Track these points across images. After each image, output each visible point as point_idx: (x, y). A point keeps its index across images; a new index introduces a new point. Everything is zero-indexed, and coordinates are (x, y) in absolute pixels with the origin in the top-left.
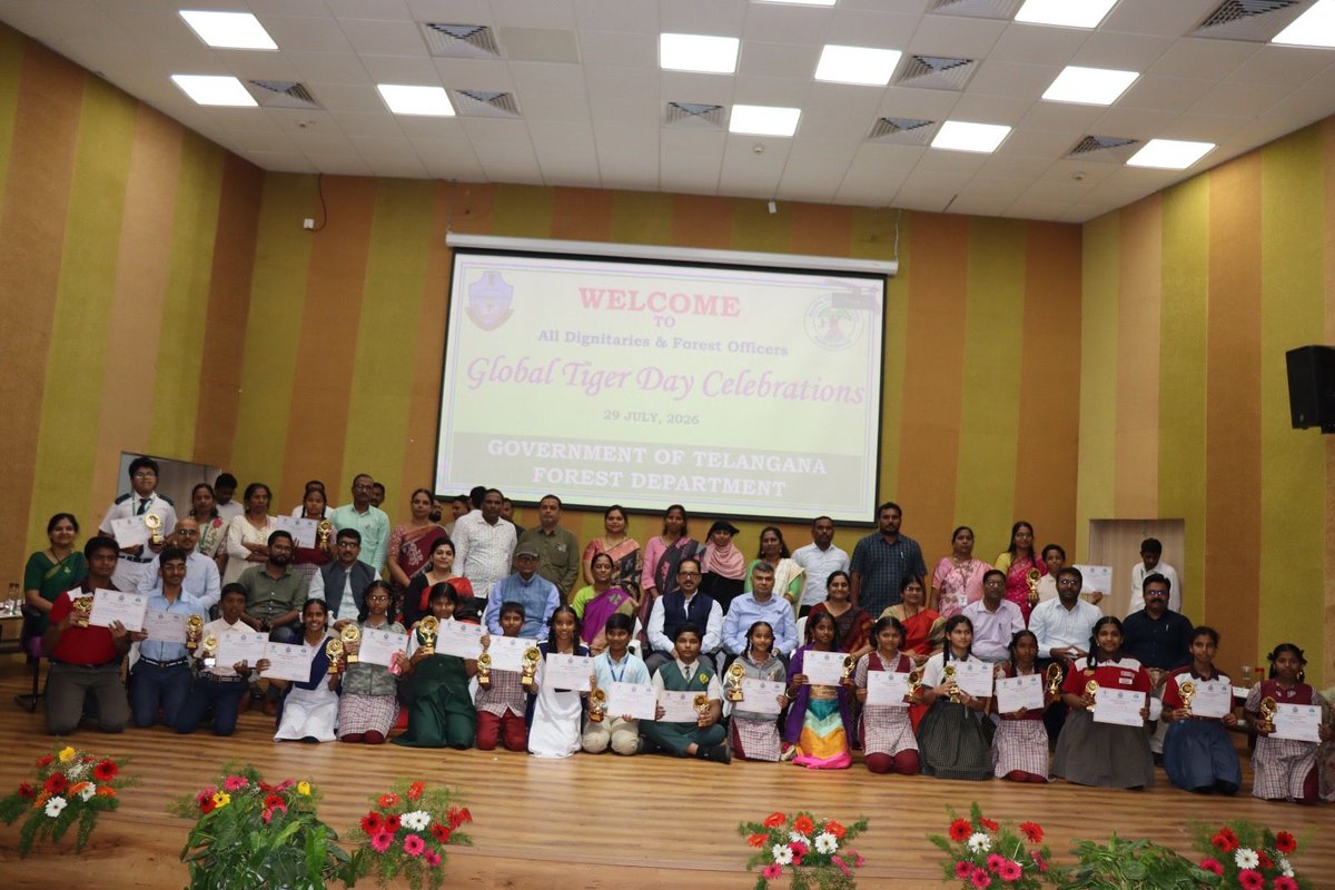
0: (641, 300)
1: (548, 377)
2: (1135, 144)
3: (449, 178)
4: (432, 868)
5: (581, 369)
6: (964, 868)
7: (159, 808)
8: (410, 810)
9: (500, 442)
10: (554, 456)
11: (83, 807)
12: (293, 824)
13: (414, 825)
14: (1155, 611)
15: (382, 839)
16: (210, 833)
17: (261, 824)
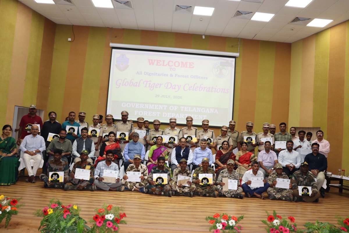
0: (166, 63)
1: (139, 85)
2: (309, 20)
3: (111, 27)
4: (115, 231)
5: (148, 83)
6: (272, 230)
7: (30, 213)
8: (108, 214)
9: (125, 103)
10: (141, 107)
11: (7, 214)
12: (73, 219)
13: (109, 218)
14: (315, 153)
15: (100, 222)
16: (47, 222)
17: (63, 219)
